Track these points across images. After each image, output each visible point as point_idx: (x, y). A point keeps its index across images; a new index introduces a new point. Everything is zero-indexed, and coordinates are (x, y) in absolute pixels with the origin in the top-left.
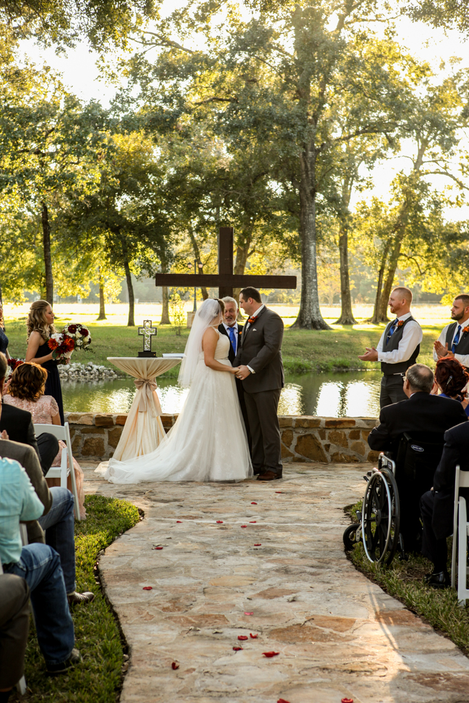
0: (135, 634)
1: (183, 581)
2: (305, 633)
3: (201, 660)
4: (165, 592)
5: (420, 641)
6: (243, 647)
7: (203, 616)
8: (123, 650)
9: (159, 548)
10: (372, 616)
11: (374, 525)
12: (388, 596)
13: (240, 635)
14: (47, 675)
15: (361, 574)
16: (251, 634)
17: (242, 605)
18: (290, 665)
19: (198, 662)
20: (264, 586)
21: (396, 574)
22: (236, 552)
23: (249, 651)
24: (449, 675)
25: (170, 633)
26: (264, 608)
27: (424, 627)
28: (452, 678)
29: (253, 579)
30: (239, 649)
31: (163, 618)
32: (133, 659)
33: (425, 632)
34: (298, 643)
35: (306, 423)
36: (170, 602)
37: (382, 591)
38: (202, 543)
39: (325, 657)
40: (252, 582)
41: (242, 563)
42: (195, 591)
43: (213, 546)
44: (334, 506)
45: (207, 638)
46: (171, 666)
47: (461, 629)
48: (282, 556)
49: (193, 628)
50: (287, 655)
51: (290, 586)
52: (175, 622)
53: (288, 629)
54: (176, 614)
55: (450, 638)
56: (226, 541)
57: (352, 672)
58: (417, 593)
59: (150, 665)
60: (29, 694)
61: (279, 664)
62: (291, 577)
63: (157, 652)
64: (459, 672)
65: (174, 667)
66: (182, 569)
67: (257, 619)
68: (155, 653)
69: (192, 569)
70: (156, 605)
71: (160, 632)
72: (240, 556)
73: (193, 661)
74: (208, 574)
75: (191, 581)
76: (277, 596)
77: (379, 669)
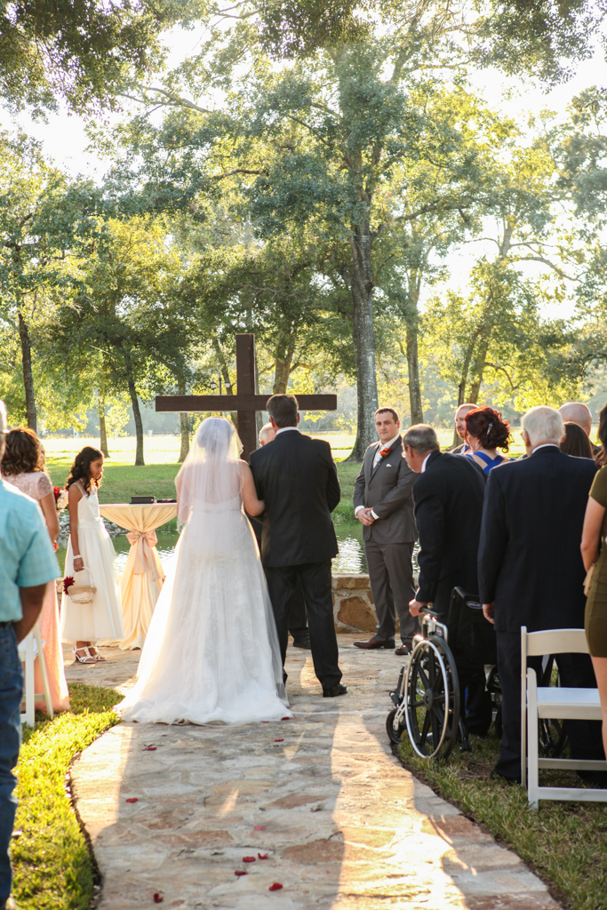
0: (110, 859)
1: (180, 789)
2: (329, 851)
3: (193, 889)
4: (154, 804)
5: (476, 855)
6: (248, 870)
7: (201, 832)
8: (94, 879)
9: (151, 749)
12: (440, 800)
13: (245, 856)
15: (408, 774)
16: (259, 855)
17: (252, 817)
18: (307, 892)
19: (188, 892)
20: (283, 793)
21: (453, 772)
22: (250, 751)
23: (258, 875)
24: (508, 897)
25: (156, 856)
26: (280, 820)
27: (482, 837)
28: (512, 901)
29: (269, 784)
30: (243, 873)
31: (149, 837)
32: (105, 892)
33: (484, 844)
34: (320, 863)
35: (350, 583)
36: (159, 816)
37: (433, 793)
38: (208, 741)
39: (352, 880)
40: (268, 788)
41: (256, 764)
42: (192, 801)
43: (221, 743)
44: (383, 687)
45: (203, 861)
46: (153, 898)
47: (529, 838)
48: (310, 754)
49: (186, 848)
50: (303, 879)
51: (316, 791)
52: (164, 841)
53: (308, 846)
54: (167, 832)
55: (514, 850)
56: (238, 737)
57: (384, 897)
58: (477, 794)
59: (126, 898)
61: (293, 890)
62: (318, 780)
63: (137, 881)
64: (521, 893)
65: (157, 899)
66: (179, 774)
67: (269, 834)
68: (134, 883)
69: (192, 774)
70: (140, 822)
71: (143, 856)
72: (255, 755)
73: (182, 890)
74: (212, 780)
75: (190, 789)
76: (298, 805)
77: (420, 892)
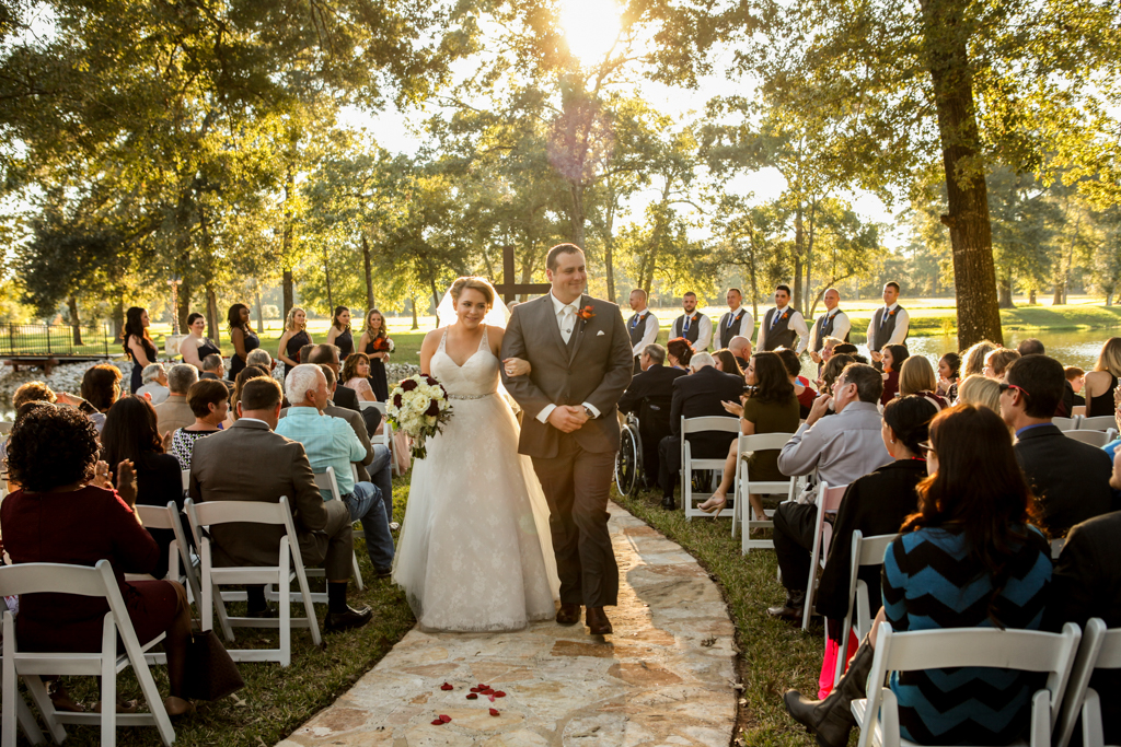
5: (656, 546)
10: (621, 532)
11: (624, 467)
12: (634, 518)
14: (378, 578)
15: (615, 504)
21: (641, 503)
24: (674, 566)
27: (659, 536)
28: (677, 568)
33: (660, 540)
37: (630, 515)
47: (686, 536)
55: (678, 543)
58: (656, 514)
60: (366, 590)
64: (682, 563)
